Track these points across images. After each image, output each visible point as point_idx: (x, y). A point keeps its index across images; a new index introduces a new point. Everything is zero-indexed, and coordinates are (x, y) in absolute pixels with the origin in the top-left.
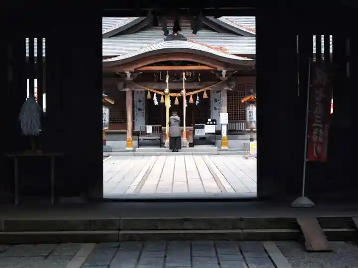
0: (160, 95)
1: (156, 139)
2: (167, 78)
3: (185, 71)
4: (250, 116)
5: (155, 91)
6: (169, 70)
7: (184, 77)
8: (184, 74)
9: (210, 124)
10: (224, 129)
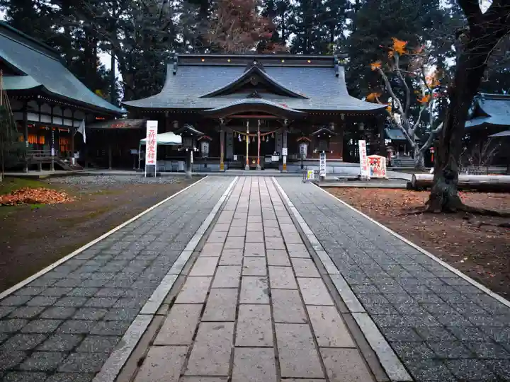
0: (243, 135)
2: (248, 124)
3: (260, 119)
4: (303, 150)
5: (239, 132)
6: (249, 118)
7: (259, 123)
9: (275, 155)
10: (285, 159)
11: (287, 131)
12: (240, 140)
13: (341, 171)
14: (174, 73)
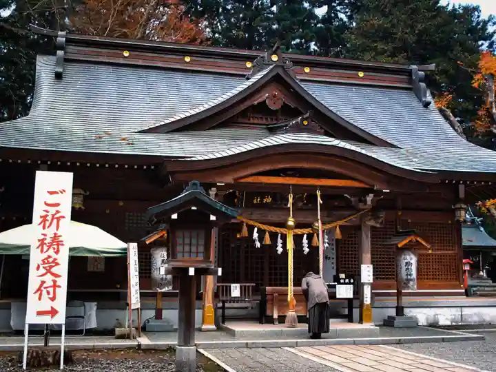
0: (264, 231)
1: (246, 308)
2: (291, 200)
3: (322, 188)
4: (407, 269)
5: (256, 224)
6: (293, 185)
7: (319, 199)
8: (318, 193)
9: (345, 283)
10: (367, 291)
11: (372, 223)
12: (258, 245)
13: (476, 319)
14: (59, 76)
